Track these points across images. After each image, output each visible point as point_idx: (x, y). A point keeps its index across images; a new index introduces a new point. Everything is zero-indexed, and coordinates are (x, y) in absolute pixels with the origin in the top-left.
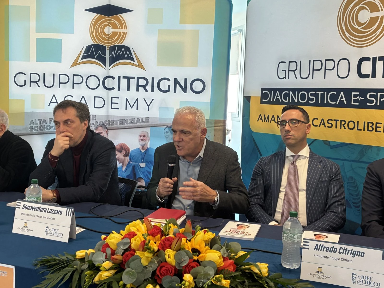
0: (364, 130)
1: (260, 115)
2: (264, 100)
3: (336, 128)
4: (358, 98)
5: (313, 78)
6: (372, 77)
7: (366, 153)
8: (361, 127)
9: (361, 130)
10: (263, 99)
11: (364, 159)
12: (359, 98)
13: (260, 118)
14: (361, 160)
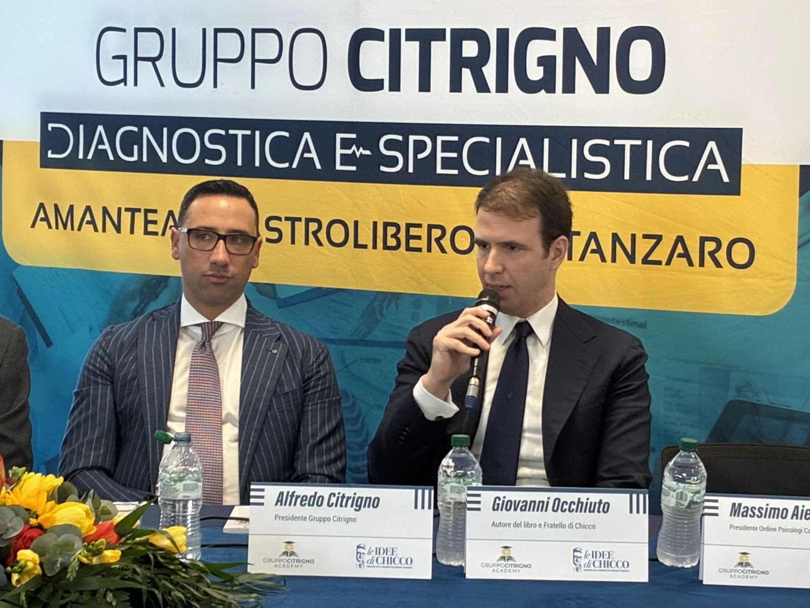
0: (375, 247)
1: (42, 206)
2: (52, 153)
3: (293, 242)
4: (354, 151)
5: (215, 86)
6: (391, 89)
7: (382, 315)
8: (365, 237)
9: (365, 247)
10: (50, 152)
11: (378, 334)
12: (358, 149)
13: (42, 215)
14: (369, 338)
